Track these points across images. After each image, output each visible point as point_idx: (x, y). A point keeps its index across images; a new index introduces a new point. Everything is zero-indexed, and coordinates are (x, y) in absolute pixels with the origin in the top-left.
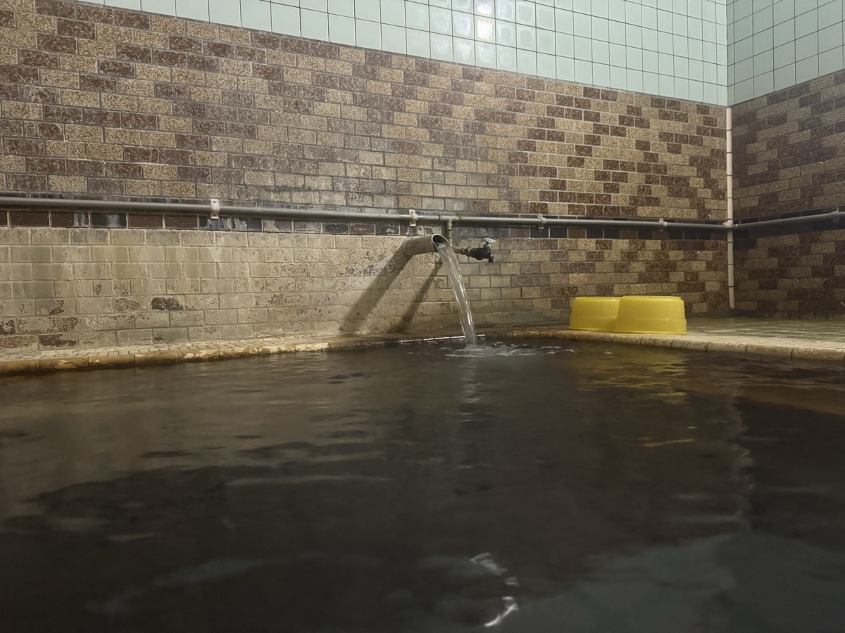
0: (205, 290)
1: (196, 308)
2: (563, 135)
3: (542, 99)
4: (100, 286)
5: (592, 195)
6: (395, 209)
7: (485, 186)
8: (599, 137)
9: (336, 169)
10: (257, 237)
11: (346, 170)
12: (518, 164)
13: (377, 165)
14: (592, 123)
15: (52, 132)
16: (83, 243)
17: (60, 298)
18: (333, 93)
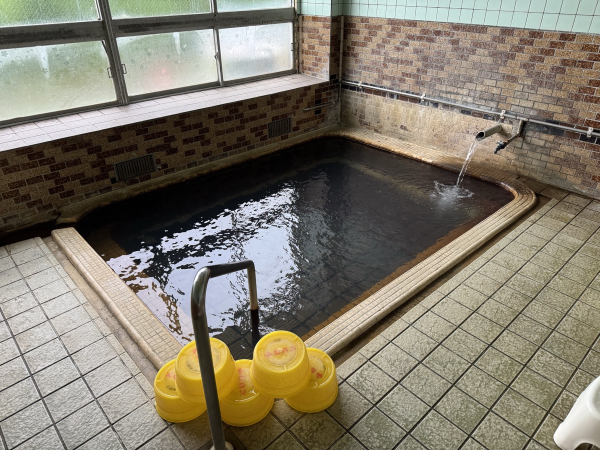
4: (389, 117)
6: (495, 110)
7: (554, 105)
9: (472, 86)
10: (436, 110)
11: (476, 87)
12: (585, 95)
13: (492, 86)
15: (385, 66)
16: (388, 103)
17: (380, 118)
18: (480, 51)
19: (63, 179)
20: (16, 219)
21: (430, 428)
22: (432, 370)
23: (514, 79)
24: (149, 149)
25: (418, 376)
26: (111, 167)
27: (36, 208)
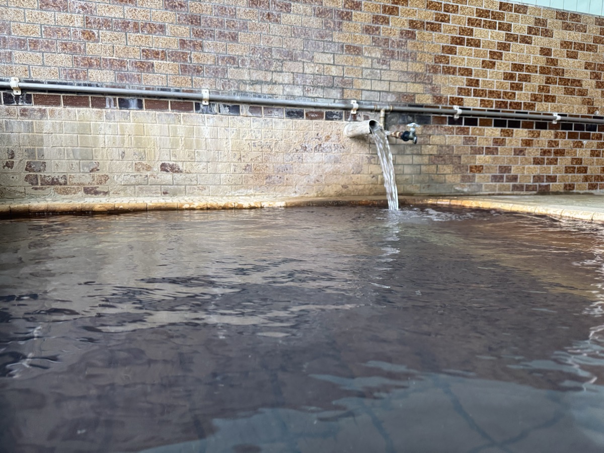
0: (198, 159)
1: (192, 171)
2: (479, 41)
3: (464, 12)
4: (124, 153)
5: (500, 92)
6: (340, 99)
7: (414, 83)
8: (509, 44)
9: (296, 67)
10: (236, 120)
11: (303, 67)
12: (442, 65)
13: (329, 64)
14: (504, 32)
15: (90, 36)
16: (113, 120)
17: (96, 160)
18: (297, 7)
23: (356, 50)
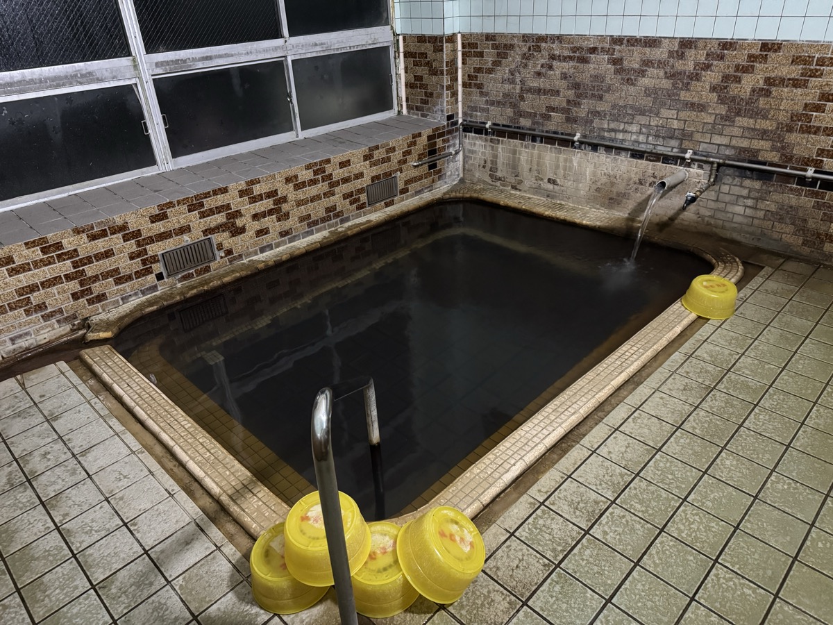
0: (569, 178)
4: (531, 168)
6: (677, 149)
7: (759, 139)
9: (643, 120)
10: (595, 155)
12: (800, 123)
13: (672, 119)
15: (522, 98)
16: (528, 148)
17: (518, 170)
18: (652, 71)
19: (90, 278)
20: (28, 338)
21: (637, 592)
22: (630, 512)
23: (701, 107)
24: (206, 230)
25: (613, 521)
26: (155, 258)
27: (54, 321)
